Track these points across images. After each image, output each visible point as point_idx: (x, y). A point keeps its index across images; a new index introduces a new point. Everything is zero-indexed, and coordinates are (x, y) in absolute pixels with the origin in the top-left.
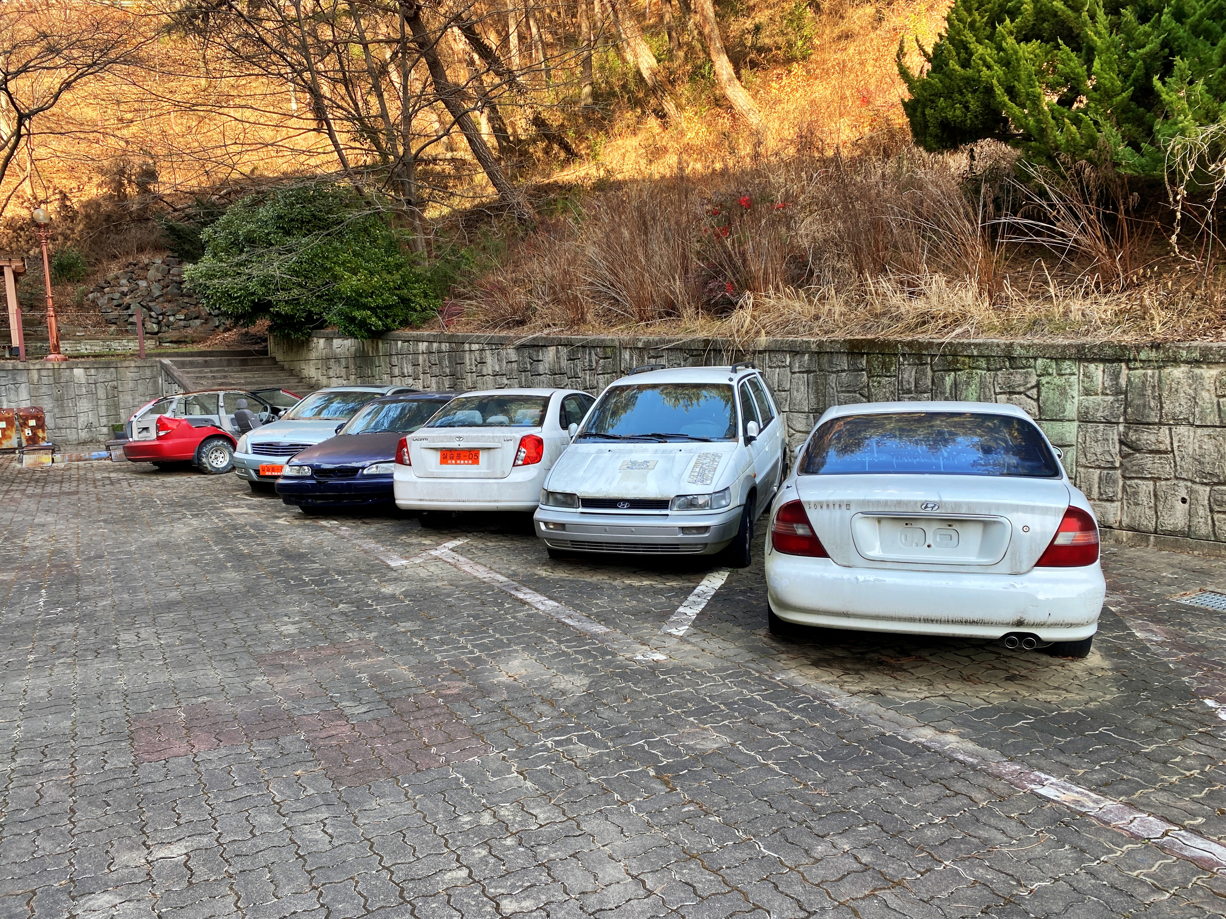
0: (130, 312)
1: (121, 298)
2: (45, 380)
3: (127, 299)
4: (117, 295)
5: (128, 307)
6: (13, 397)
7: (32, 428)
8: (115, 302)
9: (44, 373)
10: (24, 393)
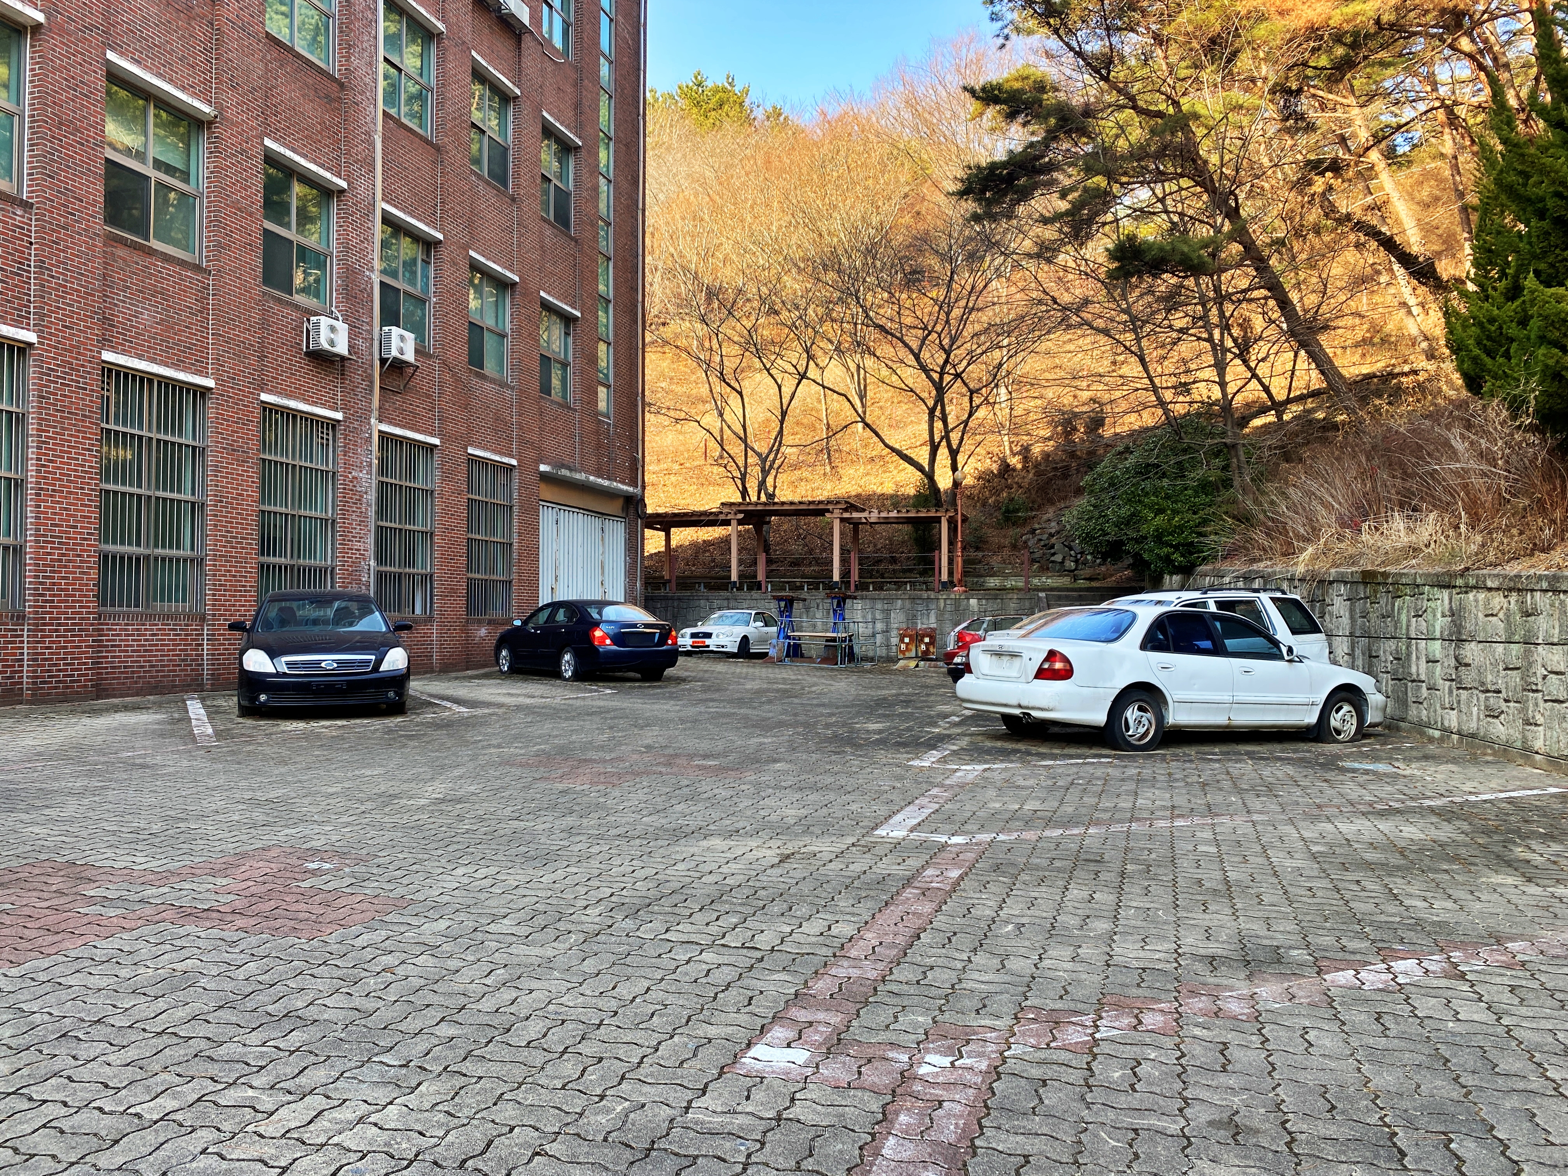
0: (1052, 551)
1: (1048, 539)
2: (949, 608)
3: (1053, 540)
4: (1045, 536)
5: (1053, 547)
6: (925, 621)
7: (926, 644)
8: (1042, 543)
9: (948, 602)
10: (933, 619)
